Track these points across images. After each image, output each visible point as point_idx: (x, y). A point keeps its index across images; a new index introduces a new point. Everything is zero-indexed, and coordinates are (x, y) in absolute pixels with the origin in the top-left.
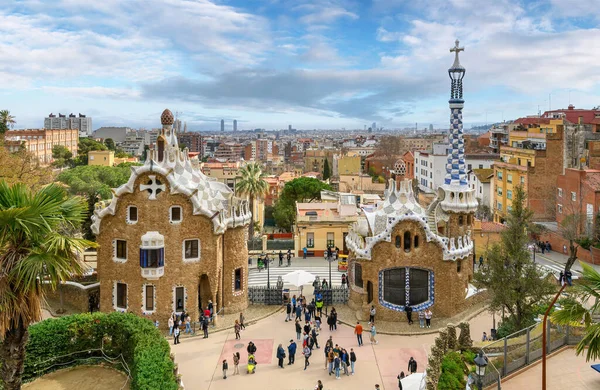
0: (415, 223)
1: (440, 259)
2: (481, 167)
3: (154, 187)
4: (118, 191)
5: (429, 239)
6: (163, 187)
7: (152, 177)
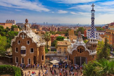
0: (83, 46)
1: (88, 55)
2: (102, 34)
3: (24, 36)
4: (16, 37)
5: (86, 50)
6: (25, 36)
7: (23, 34)
